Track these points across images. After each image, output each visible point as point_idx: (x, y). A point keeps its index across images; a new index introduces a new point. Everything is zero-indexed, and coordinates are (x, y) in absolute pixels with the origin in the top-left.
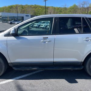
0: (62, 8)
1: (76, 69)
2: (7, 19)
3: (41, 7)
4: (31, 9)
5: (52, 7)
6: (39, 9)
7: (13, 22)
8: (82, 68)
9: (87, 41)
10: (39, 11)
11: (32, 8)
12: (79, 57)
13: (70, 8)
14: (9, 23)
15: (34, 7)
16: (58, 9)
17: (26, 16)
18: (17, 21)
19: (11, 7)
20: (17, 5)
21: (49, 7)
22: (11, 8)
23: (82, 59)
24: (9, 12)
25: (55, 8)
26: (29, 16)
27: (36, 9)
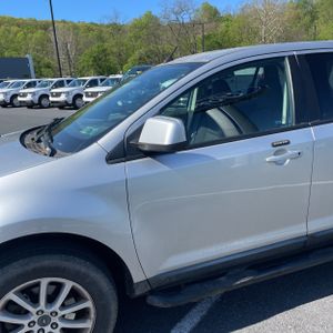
0: (102, 25)
3: (18, 24)
5: (64, 21)
6: (9, 31)
16: (89, 29)
25: (75, 27)
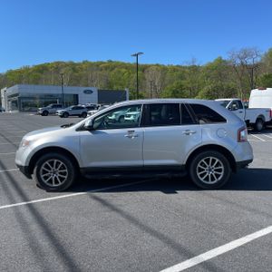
1: (176, 175)
2: (32, 101)
3: (127, 66)
4: (99, 72)
5: (157, 65)
6: (119, 72)
7: (50, 111)
8: (185, 174)
9: (188, 134)
10: (120, 79)
11: (101, 70)
12: (178, 158)
13: (208, 68)
14: (40, 112)
15: (106, 68)
17: (85, 92)
18: (60, 106)
19: (42, 69)
20: (58, 63)
21: (150, 66)
22: (41, 72)
23: (183, 161)
24: (37, 84)
25: (165, 69)
26: (92, 92)
27: (113, 73)
